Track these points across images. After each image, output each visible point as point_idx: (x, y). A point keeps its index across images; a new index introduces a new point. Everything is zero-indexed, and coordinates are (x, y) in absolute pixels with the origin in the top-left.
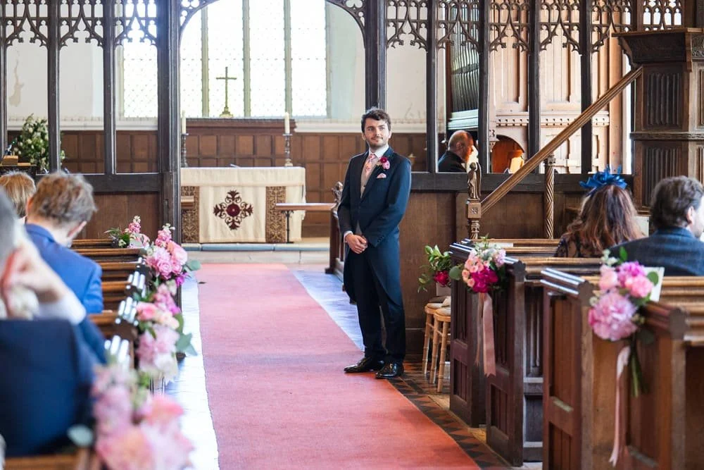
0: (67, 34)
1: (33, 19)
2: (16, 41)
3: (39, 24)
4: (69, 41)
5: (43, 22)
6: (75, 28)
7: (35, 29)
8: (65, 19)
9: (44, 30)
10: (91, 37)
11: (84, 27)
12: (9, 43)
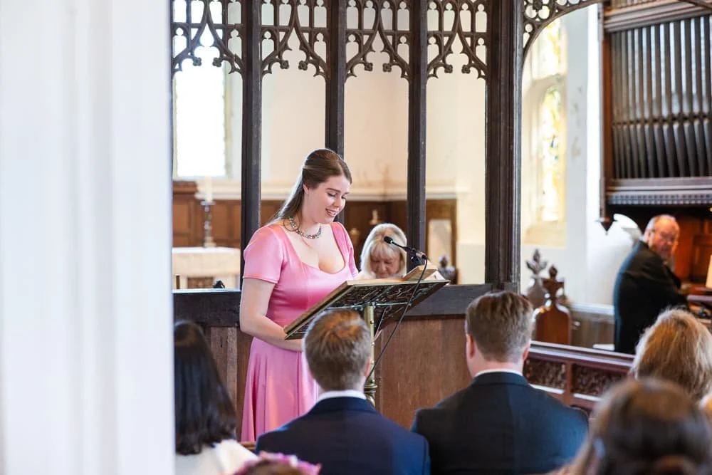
0: (356, 57)
1: (305, 30)
2: (276, 66)
3: (313, 39)
4: (359, 68)
5: (320, 36)
6: (369, 47)
7: (307, 47)
8: (353, 32)
9: (321, 49)
10: (392, 63)
11: (382, 46)
12: (266, 68)
